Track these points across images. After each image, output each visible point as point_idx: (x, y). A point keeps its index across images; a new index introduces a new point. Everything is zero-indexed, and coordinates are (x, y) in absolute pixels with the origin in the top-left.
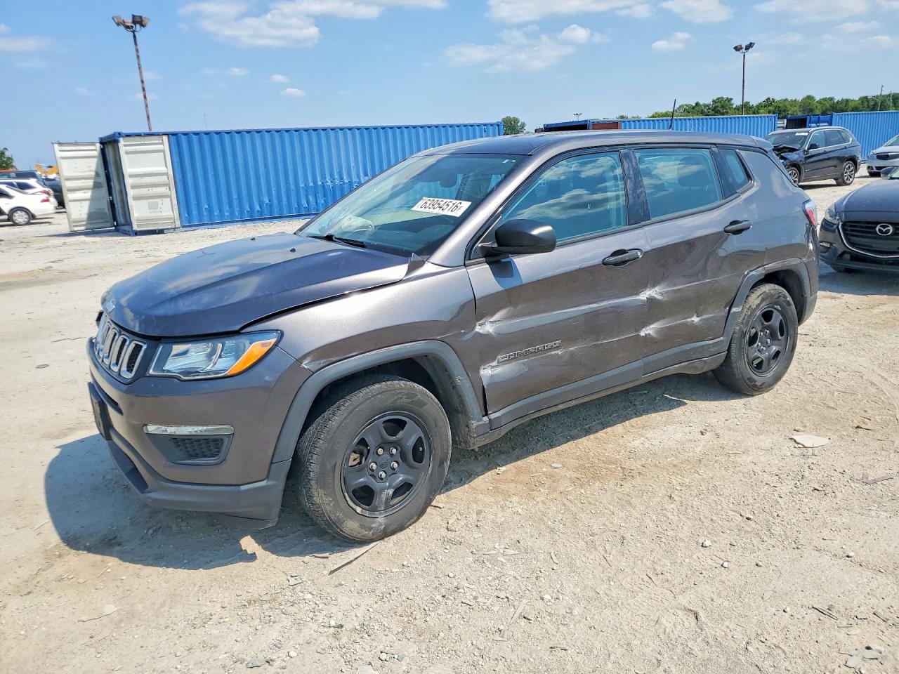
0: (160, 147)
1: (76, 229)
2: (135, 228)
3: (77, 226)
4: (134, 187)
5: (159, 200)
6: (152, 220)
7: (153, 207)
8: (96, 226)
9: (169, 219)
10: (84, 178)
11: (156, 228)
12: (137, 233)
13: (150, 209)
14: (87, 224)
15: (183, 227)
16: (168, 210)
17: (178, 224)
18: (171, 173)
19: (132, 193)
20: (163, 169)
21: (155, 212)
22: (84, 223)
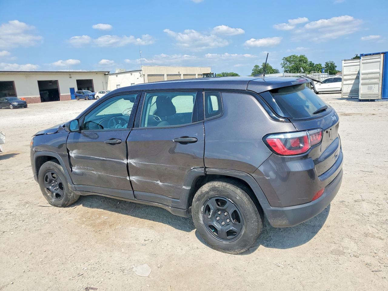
0: (379, 60)
1: (344, 96)
2: (360, 98)
3: (345, 95)
4: (363, 79)
5: (373, 86)
6: (368, 95)
7: (370, 89)
8: (353, 96)
9: (376, 95)
10: (352, 75)
11: (369, 99)
12: (360, 101)
13: (368, 89)
14: (349, 95)
15: (382, 99)
16: (377, 90)
17: (380, 97)
18: (381, 72)
19: (361, 82)
20: (378, 70)
21: (370, 91)
22: (348, 94)
